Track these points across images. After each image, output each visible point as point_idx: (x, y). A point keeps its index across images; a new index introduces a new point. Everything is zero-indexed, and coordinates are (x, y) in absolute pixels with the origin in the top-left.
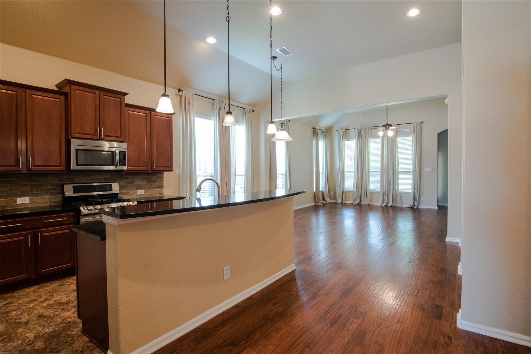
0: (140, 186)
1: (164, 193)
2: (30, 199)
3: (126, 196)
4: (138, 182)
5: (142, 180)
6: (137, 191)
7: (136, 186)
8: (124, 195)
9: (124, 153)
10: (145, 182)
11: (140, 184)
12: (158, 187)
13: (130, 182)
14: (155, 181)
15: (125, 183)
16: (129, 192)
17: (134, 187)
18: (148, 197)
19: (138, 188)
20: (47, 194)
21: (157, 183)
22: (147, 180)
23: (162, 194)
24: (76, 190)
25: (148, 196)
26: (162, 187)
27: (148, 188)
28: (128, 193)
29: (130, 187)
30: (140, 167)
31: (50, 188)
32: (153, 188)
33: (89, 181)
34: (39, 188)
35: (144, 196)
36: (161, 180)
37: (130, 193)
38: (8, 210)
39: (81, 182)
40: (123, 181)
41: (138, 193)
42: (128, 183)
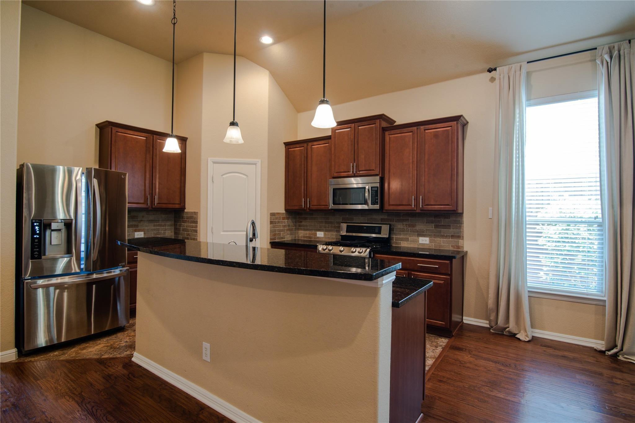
0: (423, 232)
1: (463, 247)
2: (324, 233)
3: (405, 243)
4: (420, 226)
5: (427, 224)
6: (419, 239)
7: (417, 232)
8: (402, 242)
9: (376, 189)
10: (431, 227)
11: (423, 229)
12: (453, 237)
13: (410, 226)
14: (448, 227)
15: (403, 226)
16: (409, 238)
17: (415, 232)
18: (434, 249)
19: (421, 234)
20: (334, 231)
21: (451, 230)
22: (434, 224)
23: (459, 248)
24: (349, 229)
25: (436, 247)
26: (459, 236)
27: (435, 236)
28: (407, 240)
29: (410, 232)
30: (403, 205)
31: (337, 225)
32: (443, 236)
33: (366, 222)
34: (330, 225)
35: (429, 247)
36: (458, 225)
37: (409, 240)
38: (312, 240)
39: (360, 222)
40: (401, 223)
41: (420, 242)
42: (408, 226)
